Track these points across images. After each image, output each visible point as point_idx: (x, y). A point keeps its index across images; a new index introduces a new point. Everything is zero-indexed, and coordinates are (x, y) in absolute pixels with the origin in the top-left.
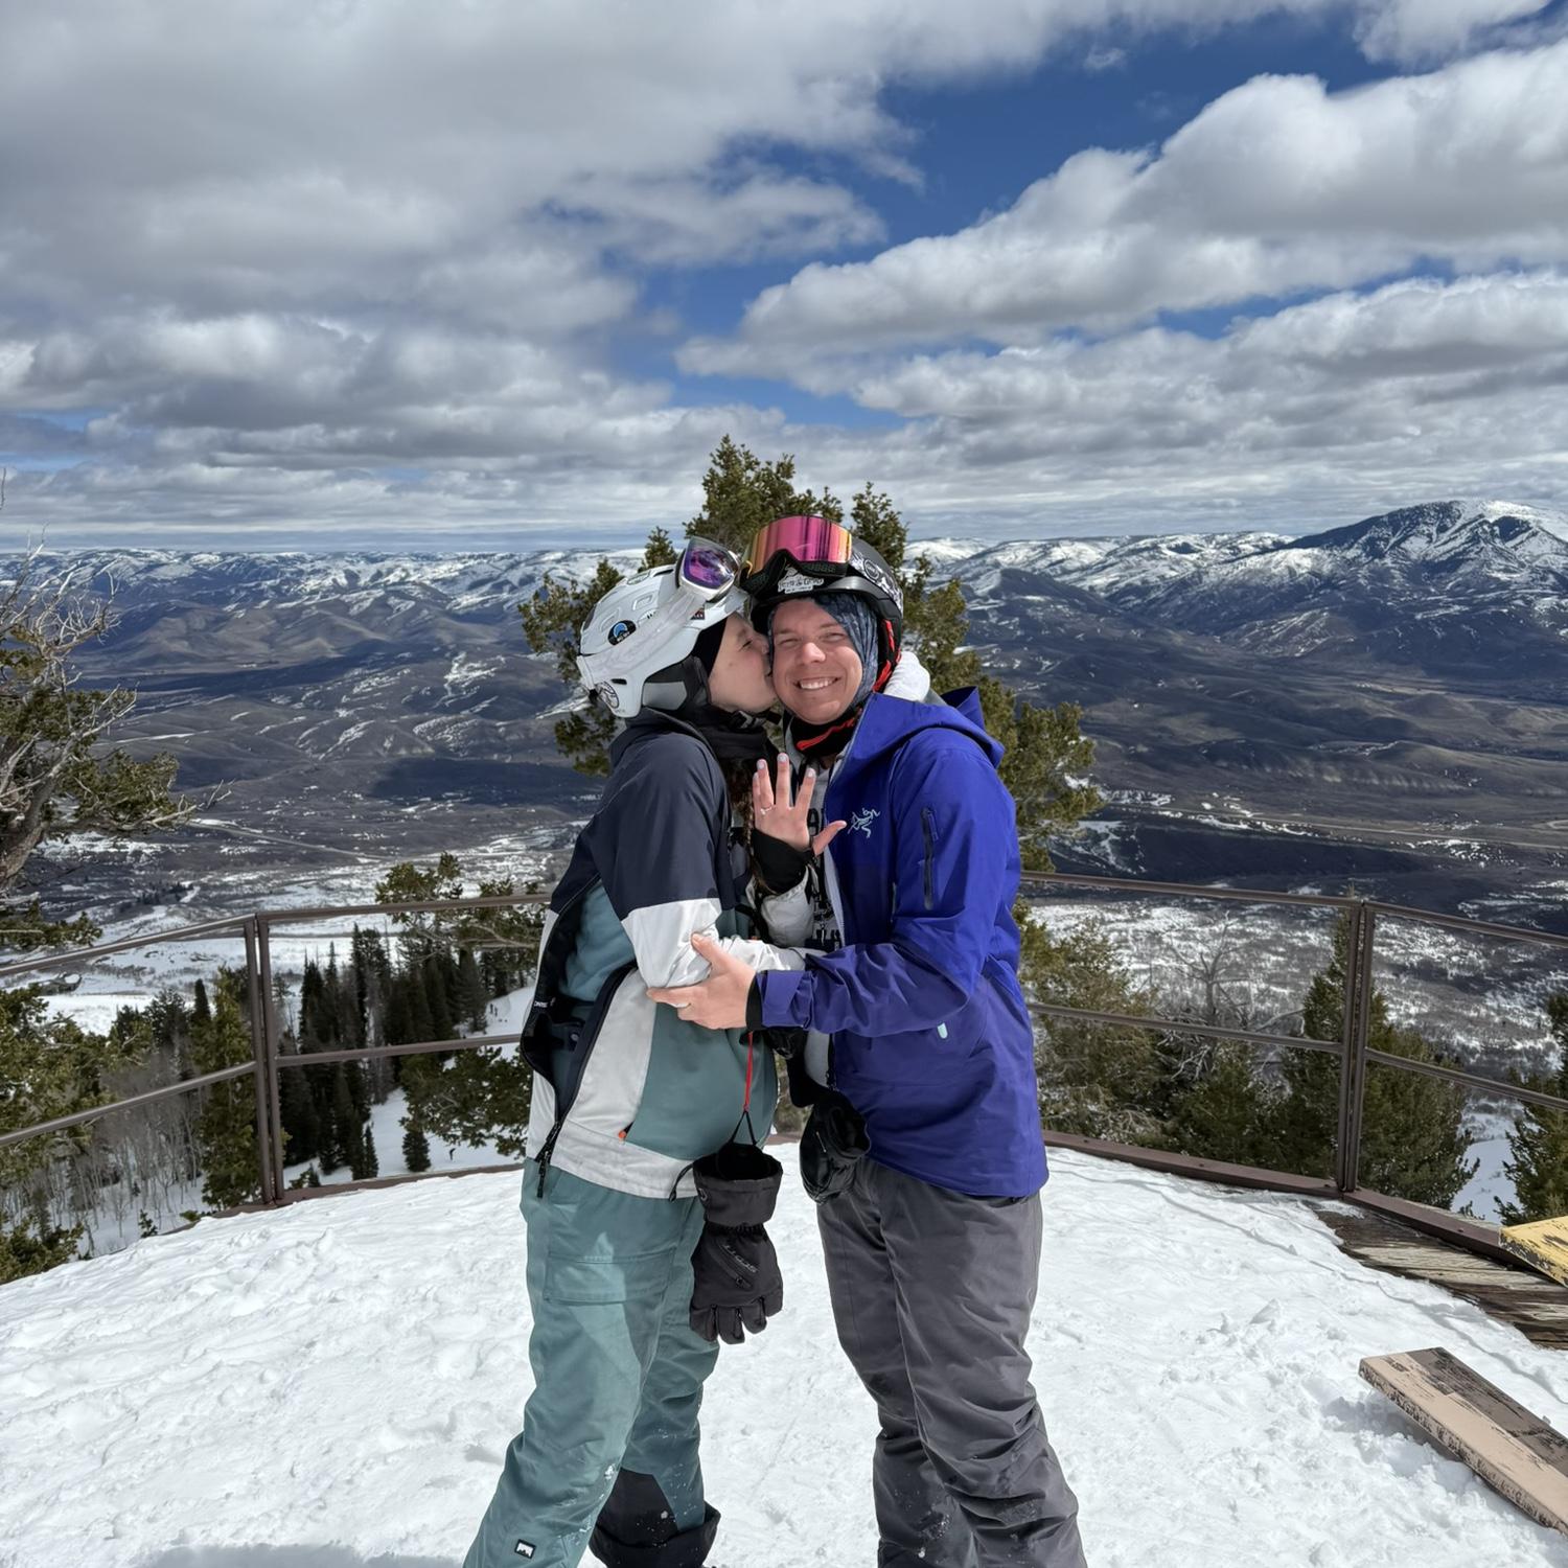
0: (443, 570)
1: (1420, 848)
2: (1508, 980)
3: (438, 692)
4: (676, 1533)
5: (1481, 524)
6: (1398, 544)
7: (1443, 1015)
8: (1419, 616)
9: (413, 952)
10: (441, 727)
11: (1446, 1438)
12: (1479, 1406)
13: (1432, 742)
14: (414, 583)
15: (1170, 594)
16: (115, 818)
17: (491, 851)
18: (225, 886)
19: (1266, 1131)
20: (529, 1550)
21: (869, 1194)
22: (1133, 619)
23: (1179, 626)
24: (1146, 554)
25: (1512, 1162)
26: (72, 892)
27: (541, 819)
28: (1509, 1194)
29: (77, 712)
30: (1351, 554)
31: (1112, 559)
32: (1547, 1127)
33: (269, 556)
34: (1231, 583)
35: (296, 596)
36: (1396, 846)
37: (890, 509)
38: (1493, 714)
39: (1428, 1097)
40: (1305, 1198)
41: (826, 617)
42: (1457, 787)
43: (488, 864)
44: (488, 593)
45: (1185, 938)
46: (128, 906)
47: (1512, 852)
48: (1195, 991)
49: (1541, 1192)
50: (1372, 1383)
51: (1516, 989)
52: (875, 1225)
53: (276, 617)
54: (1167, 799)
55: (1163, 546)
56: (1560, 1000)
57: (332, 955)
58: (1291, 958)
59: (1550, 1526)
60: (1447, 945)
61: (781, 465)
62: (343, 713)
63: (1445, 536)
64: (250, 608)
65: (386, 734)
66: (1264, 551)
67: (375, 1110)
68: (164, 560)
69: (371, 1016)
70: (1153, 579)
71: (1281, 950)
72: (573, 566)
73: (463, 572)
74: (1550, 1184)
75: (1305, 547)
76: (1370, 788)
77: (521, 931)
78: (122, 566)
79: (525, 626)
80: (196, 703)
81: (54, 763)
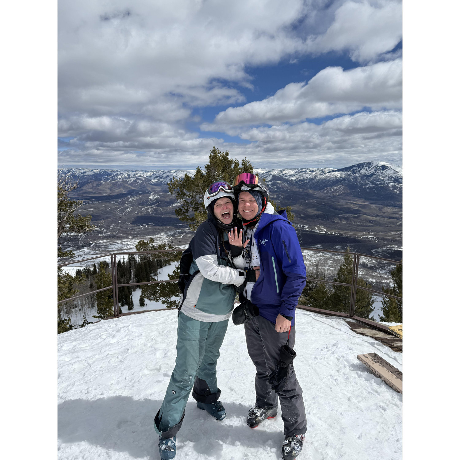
0: (149, 174)
1: (363, 238)
2: (382, 267)
3: (147, 201)
4: (211, 394)
5: (378, 167)
6: (359, 171)
7: (367, 274)
8: (364, 187)
9: (142, 258)
10: (148, 209)
11: (377, 373)
12: (384, 366)
13: (366, 214)
14: (142, 177)
15: (309, 181)
16: (78, 229)
17: (159, 236)
18: (100, 243)
19: (329, 300)
20: (175, 393)
21: (256, 322)
22: (301, 187)
23: (311, 188)
24: (304, 172)
25: (382, 307)
26: (67, 244)
27: (170, 229)
28: (382, 314)
29: (70, 206)
30: (349, 173)
31: (296, 173)
32: (390, 300)
33: (110, 170)
34: (323, 179)
35: (116, 179)
36: (357, 237)
37: (250, 163)
38: (379, 209)
39: (364, 293)
40: (342, 318)
41: (251, 196)
42: (371, 224)
43: (158, 239)
44: (159, 179)
45: (311, 257)
46: (79, 247)
47: (383, 239)
48: (313, 269)
49: (389, 314)
50: (360, 360)
51: (383, 269)
52: (258, 329)
53: (112, 184)
54: (307, 226)
55: (308, 171)
56: (394, 272)
57: (124, 258)
58: (334, 262)
59: (400, 393)
60: (368, 259)
61: (226, 153)
62: (126, 205)
63: (370, 169)
64: (106, 182)
65: (136, 210)
66: (330, 172)
67: (133, 293)
68: (87, 171)
69: (132, 272)
70: (305, 178)
71: (332, 260)
72: (178, 174)
73: (153, 174)
74: (391, 312)
75: (339, 171)
76: (352, 224)
77: (167, 255)
78: (77, 172)
79: (169, 188)
80: (94, 203)
81: (65, 217)
